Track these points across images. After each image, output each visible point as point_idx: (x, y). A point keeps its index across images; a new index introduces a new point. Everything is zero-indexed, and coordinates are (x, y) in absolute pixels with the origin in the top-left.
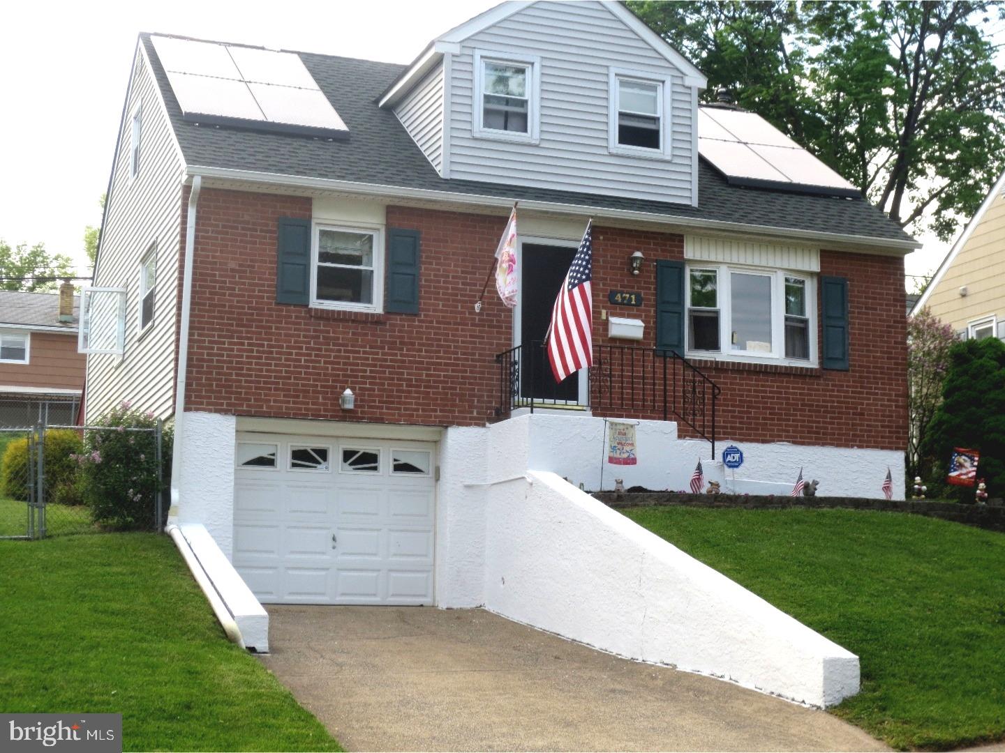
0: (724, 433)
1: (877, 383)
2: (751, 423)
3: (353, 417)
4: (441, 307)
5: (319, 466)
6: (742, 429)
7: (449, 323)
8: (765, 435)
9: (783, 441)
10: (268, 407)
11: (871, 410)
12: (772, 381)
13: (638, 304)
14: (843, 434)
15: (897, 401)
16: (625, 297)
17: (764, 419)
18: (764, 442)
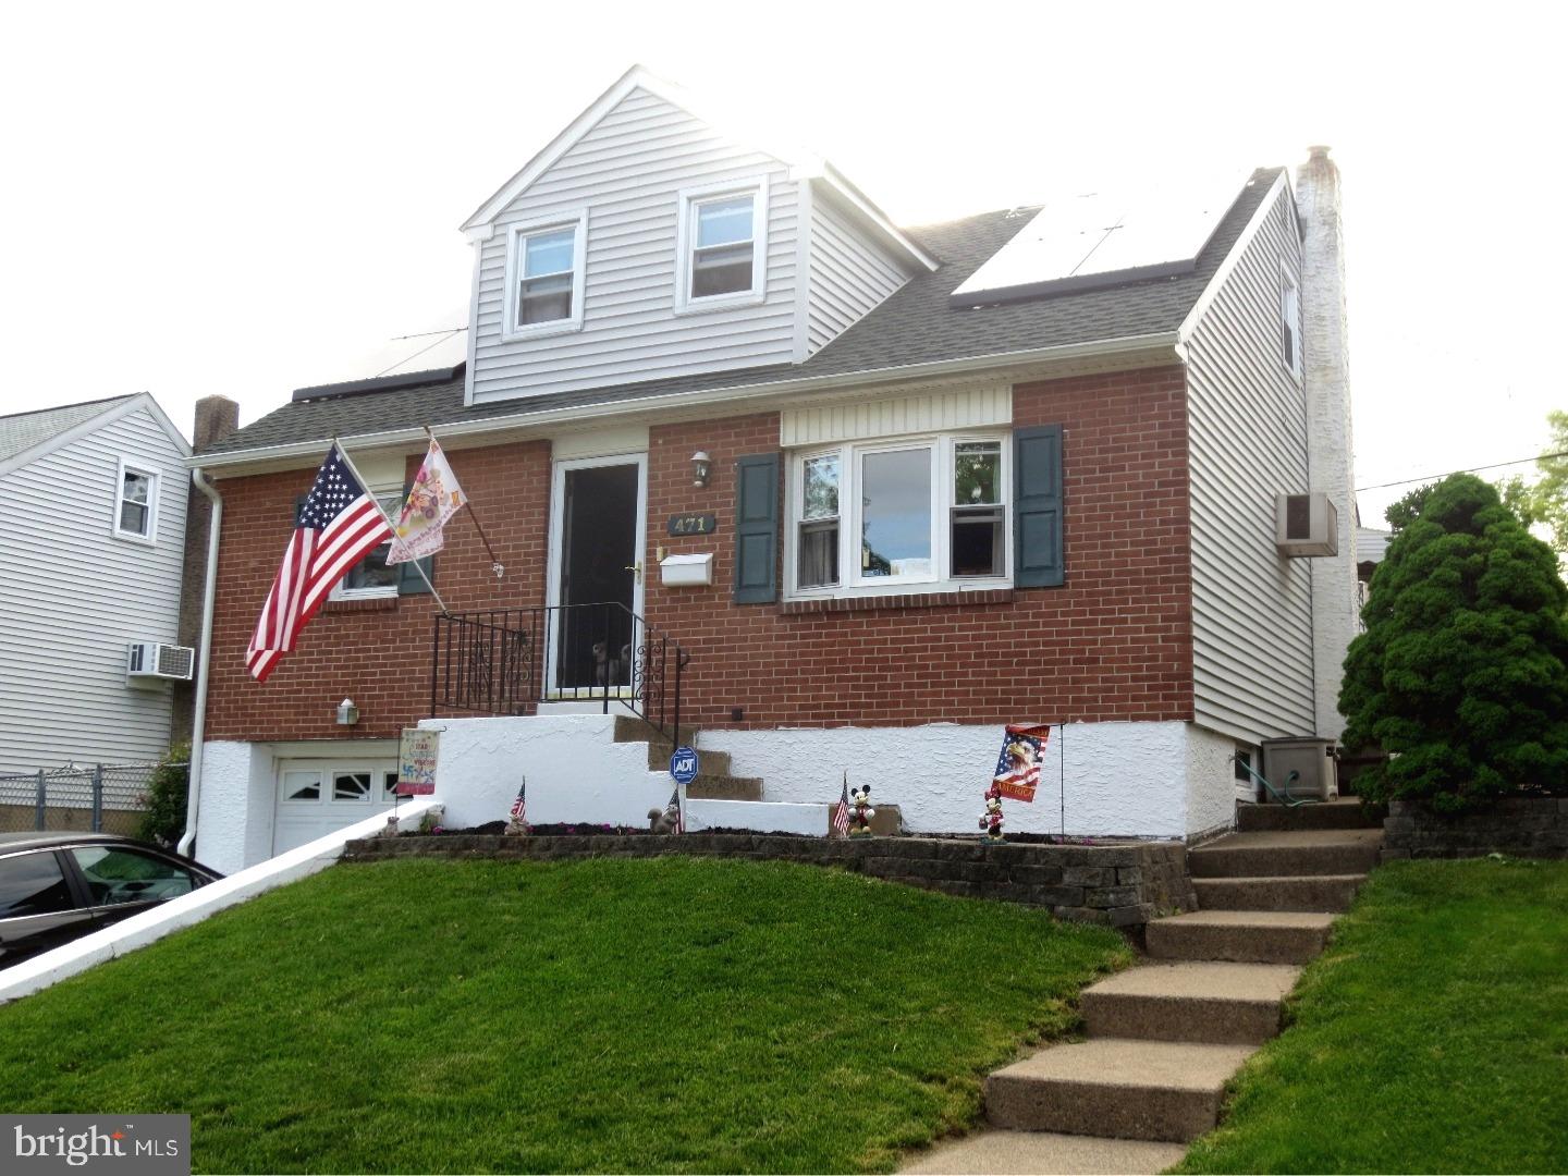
0: (840, 715)
1: (1125, 601)
2: (885, 696)
3: (359, 735)
4: (458, 578)
5: (361, 796)
6: (869, 705)
7: (468, 598)
8: (911, 713)
9: (942, 720)
10: (280, 729)
11: (1112, 651)
12: (923, 622)
13: (710, 530)
14: (1054, 700)
15: (1168, 629)
16: (690, 523)
17: (908, 686)
18: (908, 724)
